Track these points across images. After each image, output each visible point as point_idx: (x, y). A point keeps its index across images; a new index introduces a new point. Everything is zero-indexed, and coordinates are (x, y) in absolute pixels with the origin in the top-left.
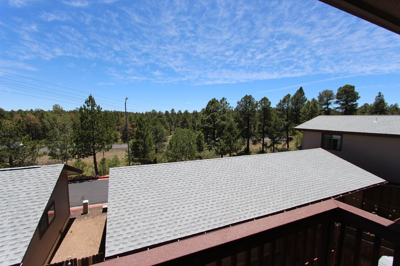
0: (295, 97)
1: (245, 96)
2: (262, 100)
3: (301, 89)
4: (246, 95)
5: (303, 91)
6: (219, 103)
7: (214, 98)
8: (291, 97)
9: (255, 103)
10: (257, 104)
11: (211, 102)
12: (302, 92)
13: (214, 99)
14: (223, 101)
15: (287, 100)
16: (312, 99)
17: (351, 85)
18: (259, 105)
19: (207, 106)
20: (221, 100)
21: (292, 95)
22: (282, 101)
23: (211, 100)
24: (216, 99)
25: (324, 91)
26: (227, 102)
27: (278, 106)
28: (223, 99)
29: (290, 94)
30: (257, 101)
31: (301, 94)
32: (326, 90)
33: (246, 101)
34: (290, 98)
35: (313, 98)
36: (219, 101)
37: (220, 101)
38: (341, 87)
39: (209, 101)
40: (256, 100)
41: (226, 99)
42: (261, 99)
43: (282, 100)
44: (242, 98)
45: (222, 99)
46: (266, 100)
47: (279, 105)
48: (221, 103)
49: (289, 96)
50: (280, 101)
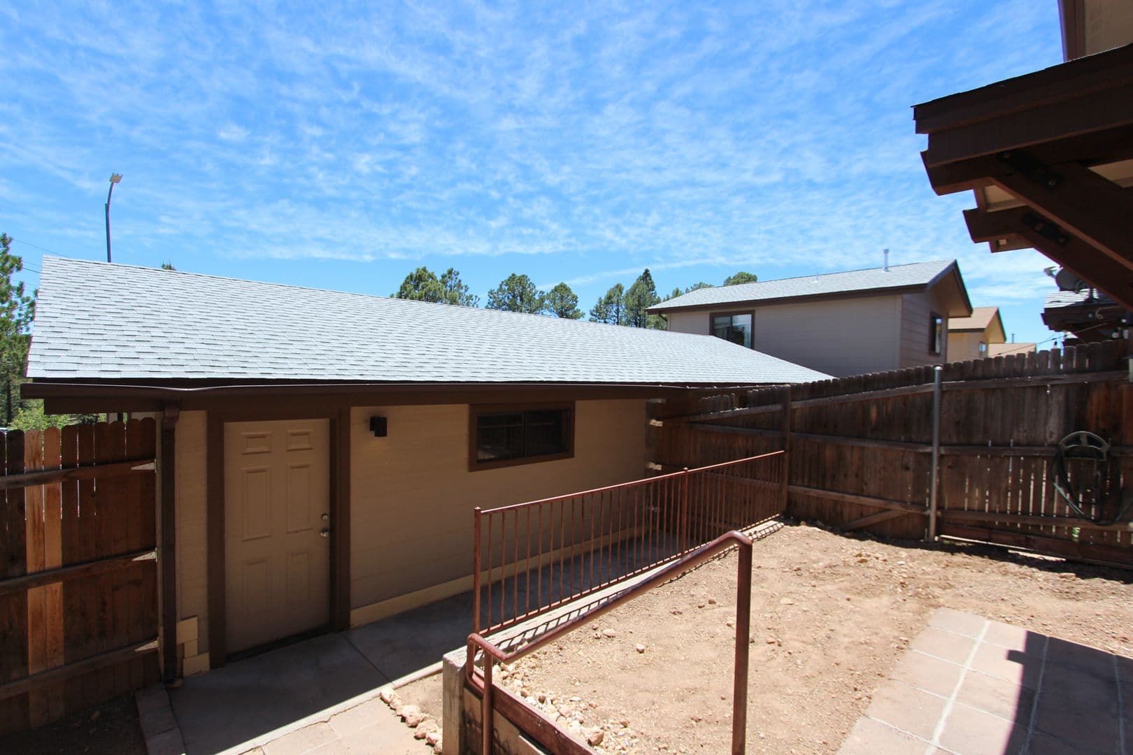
0: (633, 291)
1: (510, 277)
2: (556, 289)
3: (647, 273)
4: (513, 275)
5: (650, 279)
6: (437, 282)
7: (423, 266)
8: (624, 292)
9: (537, 297)
10: (542, 300)
11: (414, 276)
12: (650, 281)
13: (424, 270)
14: (449, 278)
15: (615, 299)
16: (673, 291)
17: (750, 273)
18: (547, 302)
19: (401, 288)
20: (443, 277)
21: (627, 287)
22: (603, 303)
23: (414, 272)
24: (427, 269)
25: (695, 285)
26: (460, 281)
27: (595, 313)
28: (450, 272)
29: (623, 285)
30: (543, 290)
31: (648, 284)
32: (701, 283)
33: (514, 291)
34: (621, 293)
35: (675, 288)
36: (439, 278)
37: (441, 278)
38: (730, 278)
39: (409, 274)
40: (539, 288)
41: (458, 274)
42: (553, 288)
43: (603, 298)
44: (503, 282)
45: (446, 273)
46: (566, 289)
47: (597, 311)
48: (444, 283)
49: (619, 288)
50: (598, 300)
